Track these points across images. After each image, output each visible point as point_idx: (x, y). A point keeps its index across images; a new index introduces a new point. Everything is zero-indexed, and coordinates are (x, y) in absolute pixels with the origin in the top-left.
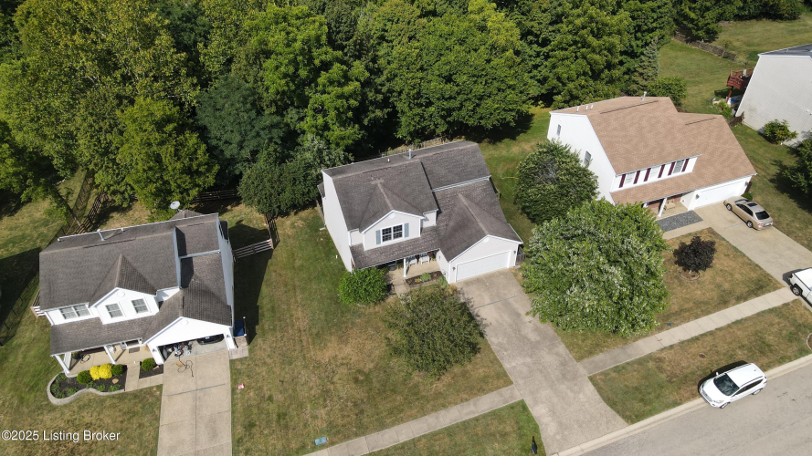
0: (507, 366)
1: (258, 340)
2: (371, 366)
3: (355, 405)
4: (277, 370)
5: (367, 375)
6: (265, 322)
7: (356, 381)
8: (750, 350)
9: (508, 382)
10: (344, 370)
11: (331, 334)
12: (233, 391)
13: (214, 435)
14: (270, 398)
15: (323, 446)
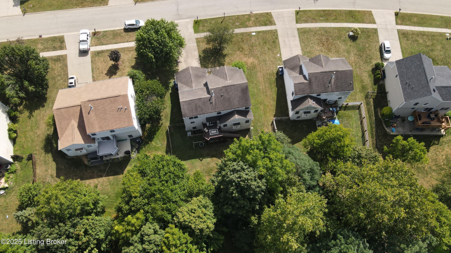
0: (196, 44)
1: (275, 71)
2: (237, 52)
3: (243, 41)
4: (267, 59)
5: (239, 49)
6: (274, 78)
7: (243, 49)
8: (120, 35)
9: (197, 39)
10: (246, 53)
11: (250, 67)
12: (281, 55)
13: (284, 41)
14: (269, 49)
15: (253, 32)
